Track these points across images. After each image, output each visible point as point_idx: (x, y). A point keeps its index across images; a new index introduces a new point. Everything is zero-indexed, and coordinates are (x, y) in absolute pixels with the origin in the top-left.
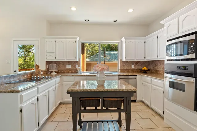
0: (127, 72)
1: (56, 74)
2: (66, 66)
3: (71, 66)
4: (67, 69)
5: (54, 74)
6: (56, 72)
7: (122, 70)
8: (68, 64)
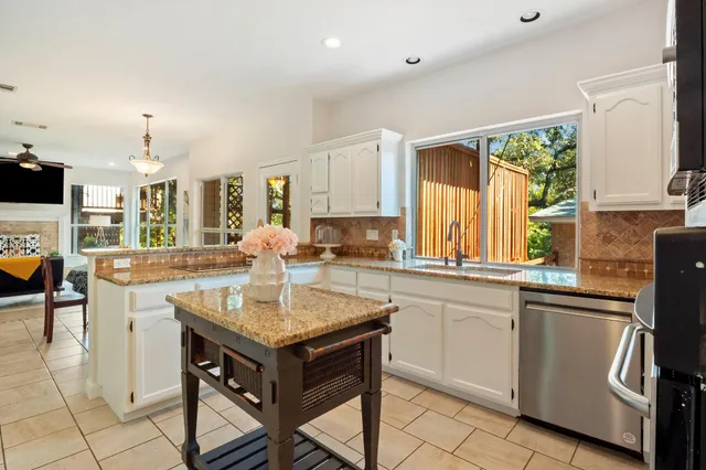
0: (631, 275)
1: (333, 256)
2: (364, 235)
3: (379, 235)
4: (370, 244)
5: (328, 255)
6: (333, 250)
7: (592, 261)
8: (370, 225)
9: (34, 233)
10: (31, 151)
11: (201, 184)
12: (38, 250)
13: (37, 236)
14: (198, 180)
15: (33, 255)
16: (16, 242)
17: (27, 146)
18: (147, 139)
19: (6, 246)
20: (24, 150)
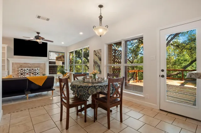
9: (38, 67)
10: (39, 35)
11: (107, 46)
12: (39, 73)
13: (39, 68)
14: (106, 44)
15: (38, 75)
16: (32, 70)
17: (38, 33)
18: (101, 18)
19: (29, 72)
20: (37, 35)
